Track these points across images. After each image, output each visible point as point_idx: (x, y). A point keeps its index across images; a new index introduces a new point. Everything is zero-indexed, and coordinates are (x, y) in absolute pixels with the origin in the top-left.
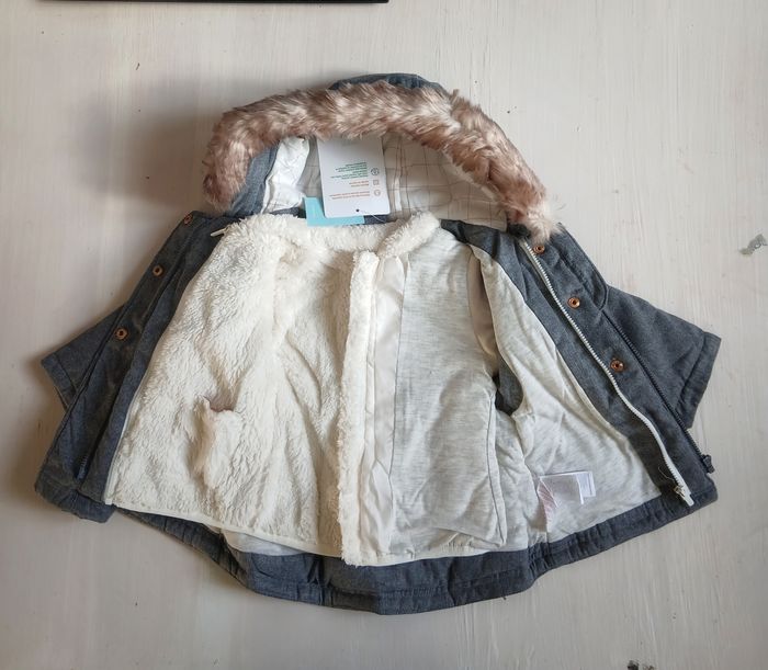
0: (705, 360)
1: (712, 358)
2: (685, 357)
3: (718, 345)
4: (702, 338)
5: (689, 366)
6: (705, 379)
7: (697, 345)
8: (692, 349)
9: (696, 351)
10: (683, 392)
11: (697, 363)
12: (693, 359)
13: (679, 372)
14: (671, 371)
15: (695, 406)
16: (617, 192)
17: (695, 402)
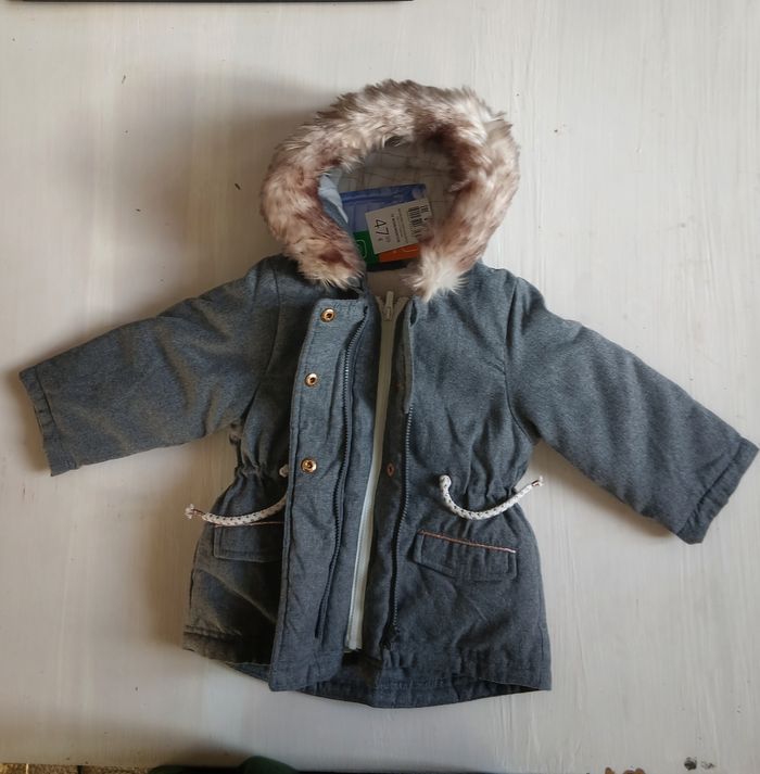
0: (734, 470)
1: (742, 470)
2: (713, 464)
3: (754, 456)
4: (737, 444)
5: (715, 473)
6: (729, 491)
7: (729, 452)
8: (722, 455)
9: (727, 458)
10: (702, 501)
11: (724, 472)
12: (721, 466)
13: (702, 480)
14: (693, 476)
15: (710, 519)
16: (683, 226)
17: (712, 514)
